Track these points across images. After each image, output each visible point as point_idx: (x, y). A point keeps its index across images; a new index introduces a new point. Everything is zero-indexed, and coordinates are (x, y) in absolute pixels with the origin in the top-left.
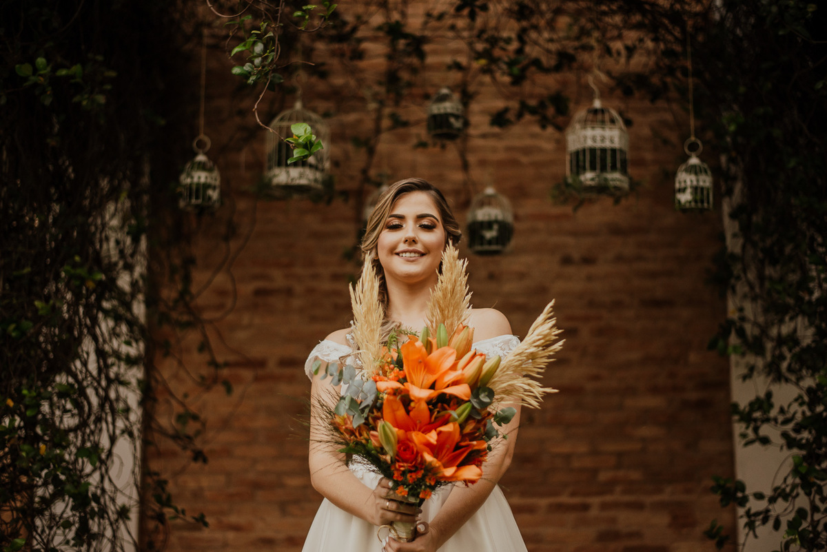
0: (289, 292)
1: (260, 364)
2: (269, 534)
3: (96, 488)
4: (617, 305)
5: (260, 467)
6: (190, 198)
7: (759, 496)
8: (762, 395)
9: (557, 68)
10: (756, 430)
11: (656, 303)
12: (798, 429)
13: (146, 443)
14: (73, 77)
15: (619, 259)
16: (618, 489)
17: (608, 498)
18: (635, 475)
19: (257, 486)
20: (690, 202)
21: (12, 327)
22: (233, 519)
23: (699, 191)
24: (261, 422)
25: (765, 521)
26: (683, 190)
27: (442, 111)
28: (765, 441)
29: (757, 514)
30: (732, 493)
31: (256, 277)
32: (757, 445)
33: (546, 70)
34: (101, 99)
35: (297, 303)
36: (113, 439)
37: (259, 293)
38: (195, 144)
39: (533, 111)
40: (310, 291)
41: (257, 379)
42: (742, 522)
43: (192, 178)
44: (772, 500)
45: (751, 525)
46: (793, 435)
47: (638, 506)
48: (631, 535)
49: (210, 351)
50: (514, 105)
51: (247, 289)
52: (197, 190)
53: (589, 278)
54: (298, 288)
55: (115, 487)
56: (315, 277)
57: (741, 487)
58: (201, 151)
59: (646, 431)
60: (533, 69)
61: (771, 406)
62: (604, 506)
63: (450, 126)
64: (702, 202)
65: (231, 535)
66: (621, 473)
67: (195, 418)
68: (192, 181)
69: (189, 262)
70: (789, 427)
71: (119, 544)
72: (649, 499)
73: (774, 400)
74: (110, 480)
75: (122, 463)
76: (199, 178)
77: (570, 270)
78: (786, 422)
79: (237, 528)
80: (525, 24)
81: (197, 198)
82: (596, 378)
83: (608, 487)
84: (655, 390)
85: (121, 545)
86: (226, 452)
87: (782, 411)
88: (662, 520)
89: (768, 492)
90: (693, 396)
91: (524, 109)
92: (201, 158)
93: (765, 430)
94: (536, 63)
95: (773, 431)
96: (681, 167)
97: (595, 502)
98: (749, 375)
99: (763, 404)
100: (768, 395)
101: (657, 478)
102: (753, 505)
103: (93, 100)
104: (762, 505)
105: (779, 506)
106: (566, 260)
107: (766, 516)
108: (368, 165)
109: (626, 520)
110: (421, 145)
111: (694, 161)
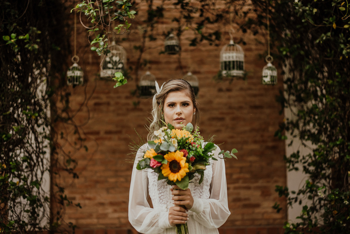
0: (108, 104)
1: (97, 133)
2: (102, 201)
3: (36, 192)
4: (241, 108)
5: (98, 174)
6: (74, 82)
7: (294, 193)
8: (296, 152)
9: (216, 21)
10: (293, 165)
11: (256, 107)
12: (309, 165)
14: (25, 39)
15: (242, 89)
16: (241, 181)
17: (237, 185)
18: (247, 176)
19: (97, 182)
20: (269, 82)
21: (4, 136)
22: (88, 195)
23: (272, 77)
24: (98, 156)
25: (296, 201)
26: (266, 77)
27: (172, 44)
28: (297, 169)
29: (293, 199)
30: (283, 192)
31: (95, 98)
32: (294, 171)
33: (212, 23)
34: (36, 46)
35: (112, 108)
36: (42, 173)
37: (96, 104)
38: (73, 59)
39: (207, 39)
40: (117, 103)
41: (97, 139)
43: (74, 73)
44: (299, 194)
45: (290, 203)
46: (307, 167)
47: (248, 188)
48: (246, 199)
49: (79, 134)
50: (199, 36)
51: (91, 102)
52: (77, 78)
53: (230, 97)
54: (112, 102)
55: (44, 191)
56: (119, 97)
57: (287, 189)
58: (75, 62)
59: (252, 158)
60: (206, 22)
61: (299, 156)
62: (235, 188)
63: (175, 50)
64: (273, 81)
65: (87, 202)
66: (242, 175)
67: (73, 161)
68: (74, 75)
69: (68, 95)
70: (306, 164)
71: (46, 213)
72: (253, 185)
73: (300, 154)
74: (42, 189)
75: (45, 181)
76: (77, 73)
77: (222, 94)
78: (304, 163)
79: (89, 199)
80: (203, 3)
81: (76, 82)
82: (232, 137)
83: (236, 181)
84: (255, 142)
85: (47, 213)
86: (84, 169)
87: (304, 158)
88: (258, 193)
89: (297, 191)
90: (270, 144)
91: (203, 37)
92: (75, 65)
93: (296, 165)
94: (208, 19)
95: (300, 166)
96: (265, 67)
97: (232, 186)
98: (291, 144)
99: (296, 155)
100: (298, 152)
101: (256, 177)
102: (291, 196)
103: (33, 47)
104: (295, 196)
105: (301, 196)
106: (220, 90)
107: (296, 199)
108: (140, 56)
109: (244, 194)
110: (162, 53)
111: (270, 65)
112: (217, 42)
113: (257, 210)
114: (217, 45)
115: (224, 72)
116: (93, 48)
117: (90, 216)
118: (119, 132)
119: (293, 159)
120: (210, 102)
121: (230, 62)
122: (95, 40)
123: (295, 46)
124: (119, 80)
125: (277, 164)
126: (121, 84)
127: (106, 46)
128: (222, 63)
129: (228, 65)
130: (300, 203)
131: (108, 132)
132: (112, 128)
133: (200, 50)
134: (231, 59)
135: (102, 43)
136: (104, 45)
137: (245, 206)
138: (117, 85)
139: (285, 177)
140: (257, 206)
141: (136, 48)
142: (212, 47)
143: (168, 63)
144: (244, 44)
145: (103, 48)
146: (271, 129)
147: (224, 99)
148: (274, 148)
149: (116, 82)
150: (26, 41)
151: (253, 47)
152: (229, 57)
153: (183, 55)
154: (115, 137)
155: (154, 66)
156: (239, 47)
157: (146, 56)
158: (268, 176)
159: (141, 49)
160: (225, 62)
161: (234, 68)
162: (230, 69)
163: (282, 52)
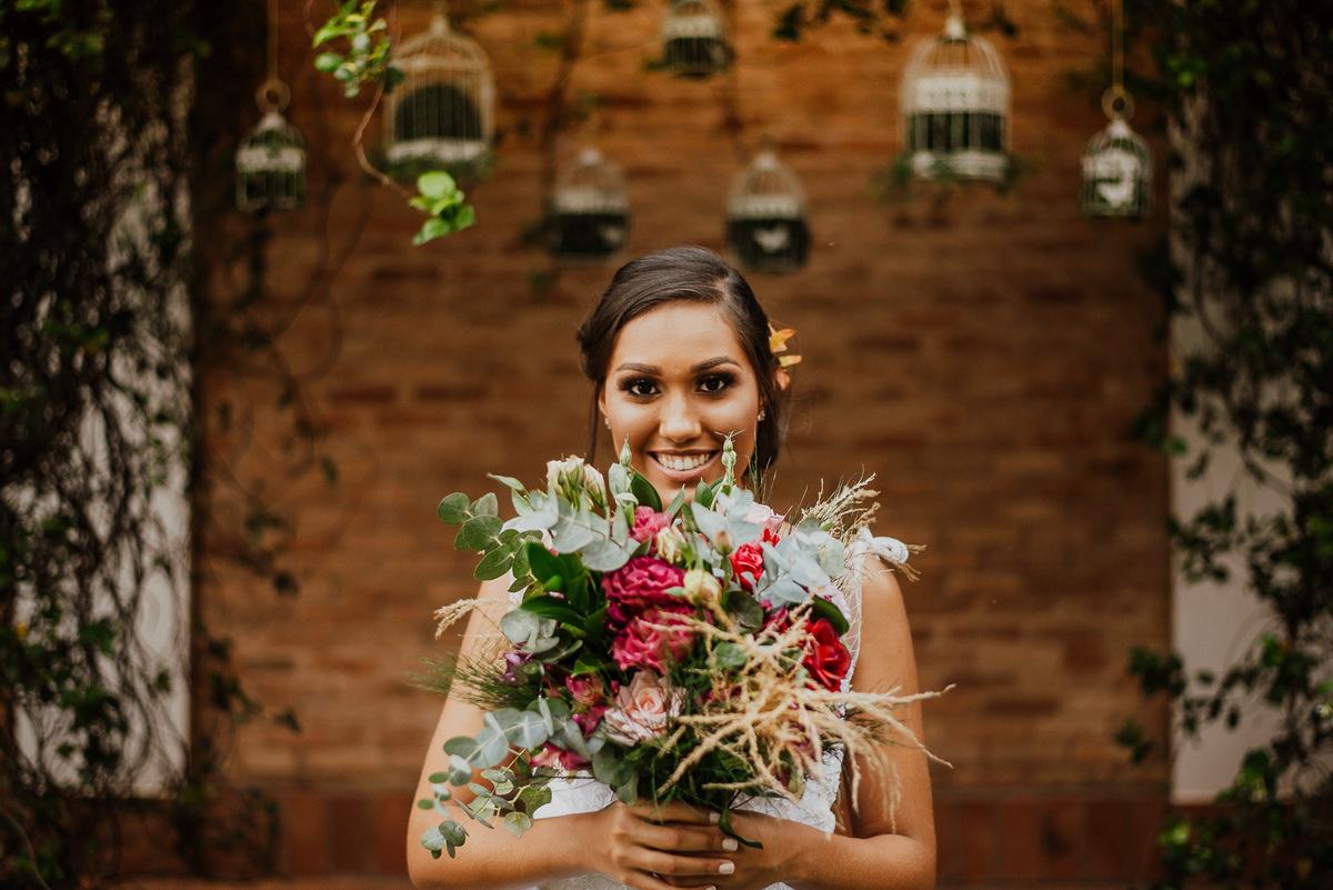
4: (985, 299)
5: (389, 567)
7: (1206, 679)
8: (1219, 500)
10: (1207, 559)
11: (1052, 296)
12: (1276, 557)
13: (197, 579)
15: (993, 220)
16: (981, 604)
17: (963, 621)
18: (1008, 583)
19: (382, 598)
24: (387, 494)
25: (1214, 713)
28: (1221, 575)
29: (1201, 703)
30: (1161, 675)
32: (1207, 583)
34: (95, 42)
35: (445, 293)
36: (139, 576)
37: (385, 276)
38: (261, 93)
39: (847, 8)
40: (470, 273)
41: (385, 421)
42: (1179, 717)
44: (1227, 685)
45: (1191, 725)
46: (1268, 568)
47: (1010, 634)
48: (999, 681)
53: (942, 253)
57: (1176, 664)
58: (272, 109)
59: (1029, 510)
61: (1231, 521)
62: (957, 634)
65: (342, 681)
66: (985, 580)
67: (276, 522)
69: (260, 238)
71: (156, 745)
72: (1031, 622)
73: (1238, 512)
77: (908, 240)
78: (1256, 549)
79: (351, 667)
82: (948, 421)
83: (963, 602)
84: (1045, 442)
86: (331, 542)
87: (1253, 529)
88: (1051, 655)
89: (1220, 671)
92: (272, 122)
93: (1221, 559)
95: (1235, 562)
96: (1099, 141)
97: (941, 626)
98: (1199, 470)
99: (1220, 518)
100: (1230, 504)
101: (1043, 588)
102: (1195, 690)
103: (82, 45)
104: (1211, 692)
105: (1237, 694)
106: (903, 223)
107: (1215, 708)
108: (564, 75)
109: (991, 656)
110: (652, 66)
111: (1120, 129)
112: (890, 23)
113: (1046, 726)
114: (892, 38)
115: (923, 161)
116: (324, 62)
117: (352, 737)
118: (473, 394)
119: (1204, 531)
120: (858, 273)
121: (949, 116)
122: (332, 22)
123: (1235, 50)
124: (437, 210)
125: (1136, 536)
126: (445, 229)
127: (379, 53)
128: (913, 118)
129: (940, 131)
130: (1233, 720)
131: (432, 394)
132: (443, 373)
133: (818, 52)
134: (956, 105)
135: (360, 41)
136: (371, 48)
137: (999, 708)
138: (429, 231)
139: (1165, 592)
140: (1045, 707)
141: (546, 41)
142: (873, 42)
143: (685, 104)
144: (1009, 30)
145: (370, 64)
146: (1112, 389)
147: (914, 258)
148: (1123, 470)
149: (426, 216)
150: (45, 20)
151: (1046, 40)
152: (948, 94)
153: (746, 74)
154: (459, 413)
155: (624, 118)
156: (985, 46)
157: (589, 75)
158: (1096, 587)
159: (568, 47)
160: (930, 117)
161: (966, 144)
162: (949, 148)
163: (1174, 75)
